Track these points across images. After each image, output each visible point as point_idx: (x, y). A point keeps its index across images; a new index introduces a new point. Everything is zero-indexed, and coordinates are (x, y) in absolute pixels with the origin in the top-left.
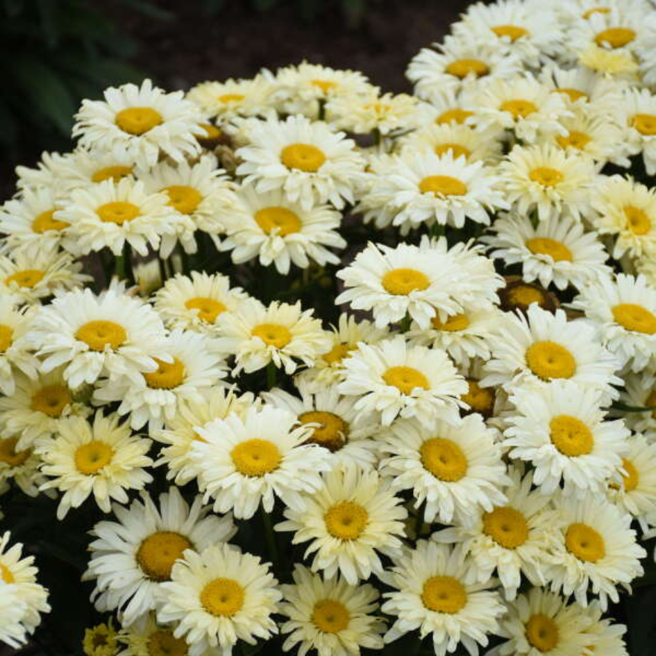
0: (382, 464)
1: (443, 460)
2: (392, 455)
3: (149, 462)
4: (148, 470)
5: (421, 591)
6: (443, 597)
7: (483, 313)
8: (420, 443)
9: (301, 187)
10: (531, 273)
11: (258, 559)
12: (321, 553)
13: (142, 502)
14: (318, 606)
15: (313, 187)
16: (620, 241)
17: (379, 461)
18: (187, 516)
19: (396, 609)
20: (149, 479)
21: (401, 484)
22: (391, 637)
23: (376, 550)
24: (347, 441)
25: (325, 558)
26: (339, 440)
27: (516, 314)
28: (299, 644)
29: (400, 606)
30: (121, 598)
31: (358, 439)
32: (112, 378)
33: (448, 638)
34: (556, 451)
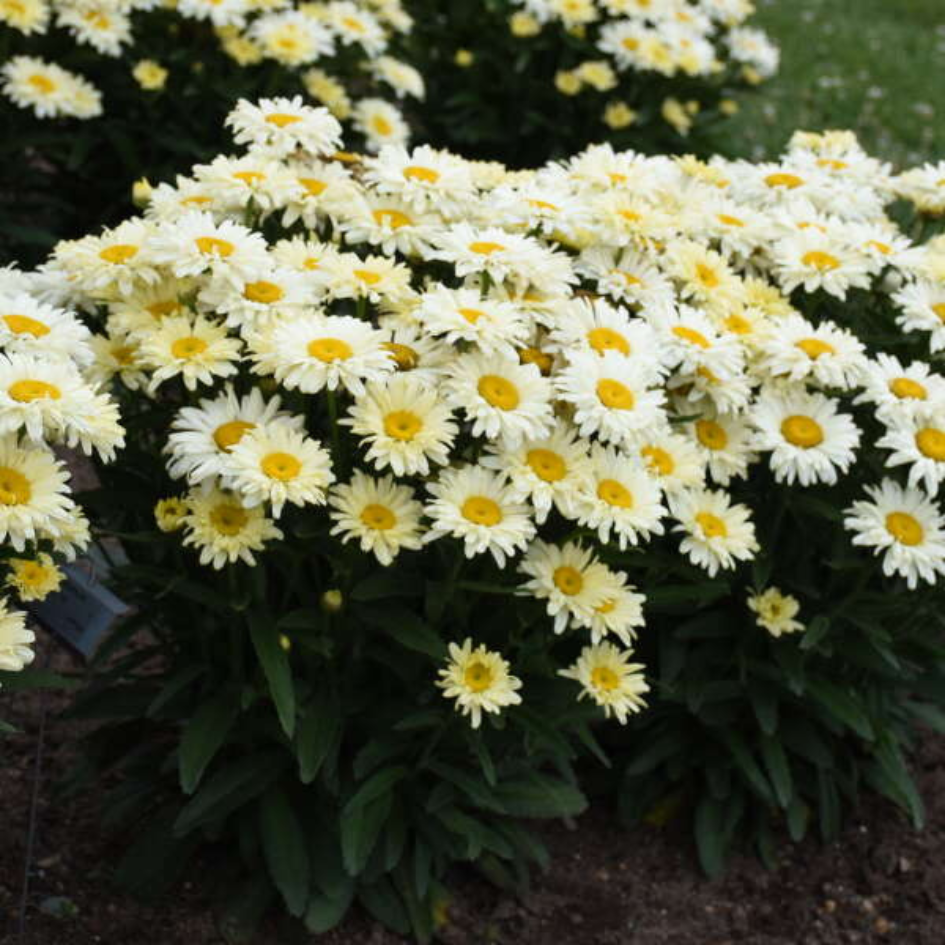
0: (443, 384)
1: (498, 392)
2: (450, 377)
3: (237, 357)
4: (234, 363)
5: (462, 504)
6: (481, 513)
7: (555, 296)
8: (480, 376)
9: (416, 192)
10: (606, 286)
11: (319, 443)
12: (375, 445)
13: (226, 394)
14: (370, 508)
15: (428, 197)
16: (689, 286)
17: (440, 382)
18: (263, 411)
19: (437, 513)
20: (235, 371)
21: (456, 401)
22: (429, 537)
23: (425, 453)
24: (415, 367)
25: (379, 448)
26: (408, 362)
27: (585, 301)
28: (346, 532)
29: (441, 509)
30: (193, 463)
31: (424, 367)
32: (215, 276)
33: (478, 540)
34: (599, 402)
